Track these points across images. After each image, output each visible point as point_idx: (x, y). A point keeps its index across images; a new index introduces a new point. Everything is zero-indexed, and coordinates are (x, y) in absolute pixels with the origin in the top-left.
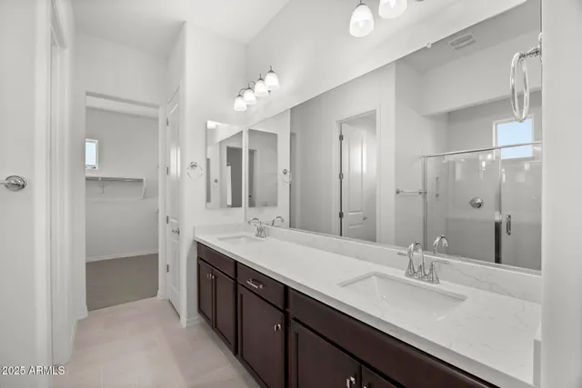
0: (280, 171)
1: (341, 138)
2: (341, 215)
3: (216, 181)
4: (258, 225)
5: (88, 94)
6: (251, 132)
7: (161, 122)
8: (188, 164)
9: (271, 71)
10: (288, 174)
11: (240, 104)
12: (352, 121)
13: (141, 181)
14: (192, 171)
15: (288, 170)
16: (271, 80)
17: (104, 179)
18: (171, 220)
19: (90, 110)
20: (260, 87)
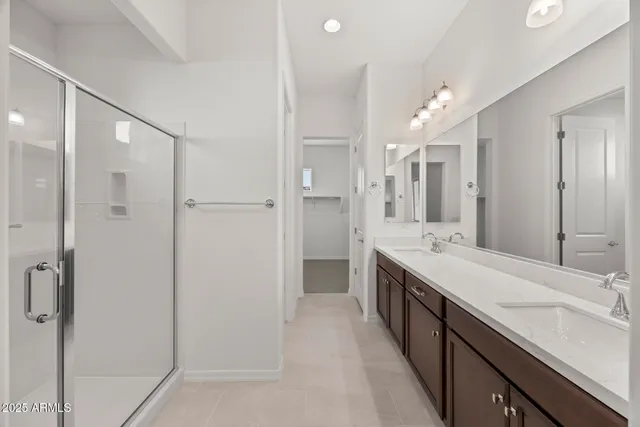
0: (464, 186)
1: (561, 135)
2: (561, 237)
3: (401, 197)
4: (433, 240)
5: (305, 138)
6: (428, 148)
7: (351, 150)
8: (369, 184)
9: (445, 87)
10: (475, 187)
11: (416, 123)
12: (574, 111)
13: (339, 198)
14: (373, 190)
15: (475, 182)
16: (445, 96)
17: (316, 198)
18: (358, 231)
19: (305, 146)
20: (433, 105)
